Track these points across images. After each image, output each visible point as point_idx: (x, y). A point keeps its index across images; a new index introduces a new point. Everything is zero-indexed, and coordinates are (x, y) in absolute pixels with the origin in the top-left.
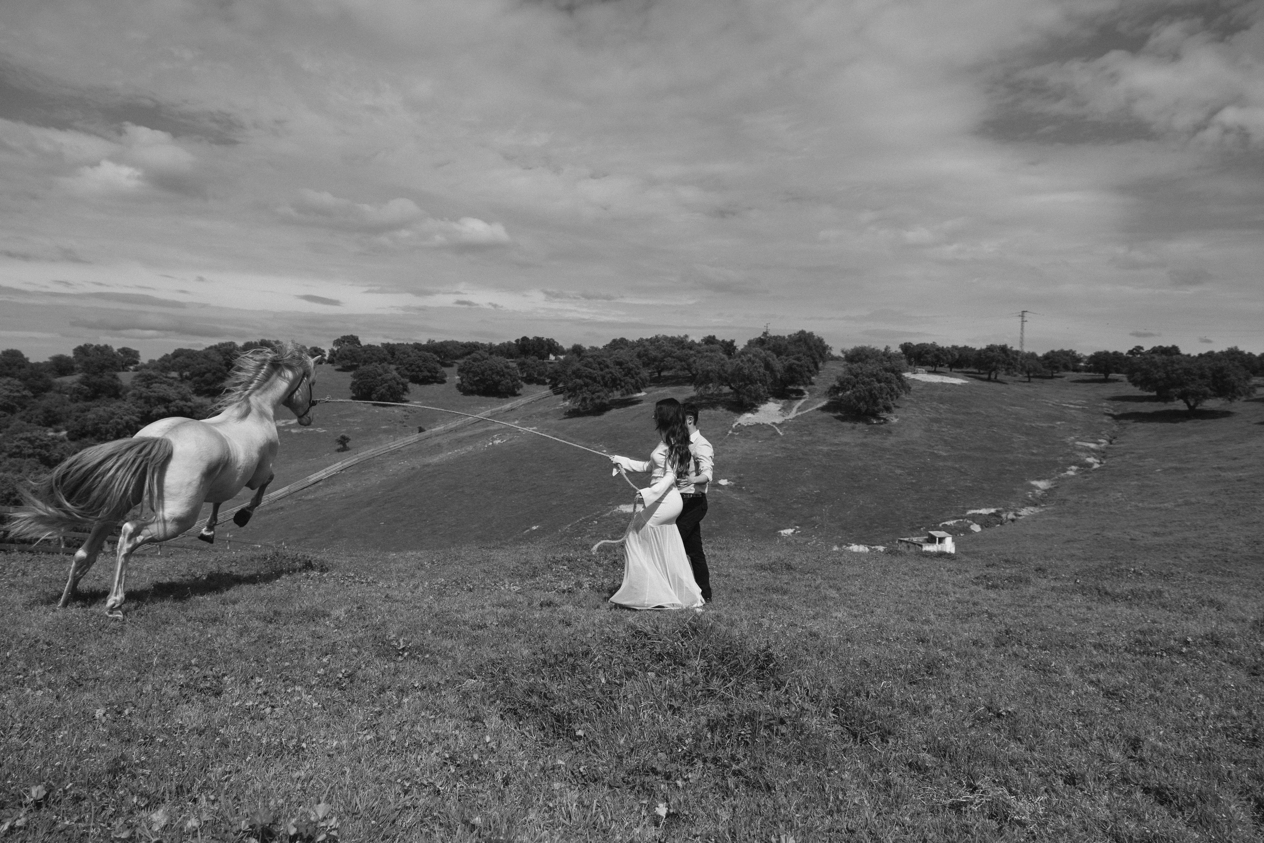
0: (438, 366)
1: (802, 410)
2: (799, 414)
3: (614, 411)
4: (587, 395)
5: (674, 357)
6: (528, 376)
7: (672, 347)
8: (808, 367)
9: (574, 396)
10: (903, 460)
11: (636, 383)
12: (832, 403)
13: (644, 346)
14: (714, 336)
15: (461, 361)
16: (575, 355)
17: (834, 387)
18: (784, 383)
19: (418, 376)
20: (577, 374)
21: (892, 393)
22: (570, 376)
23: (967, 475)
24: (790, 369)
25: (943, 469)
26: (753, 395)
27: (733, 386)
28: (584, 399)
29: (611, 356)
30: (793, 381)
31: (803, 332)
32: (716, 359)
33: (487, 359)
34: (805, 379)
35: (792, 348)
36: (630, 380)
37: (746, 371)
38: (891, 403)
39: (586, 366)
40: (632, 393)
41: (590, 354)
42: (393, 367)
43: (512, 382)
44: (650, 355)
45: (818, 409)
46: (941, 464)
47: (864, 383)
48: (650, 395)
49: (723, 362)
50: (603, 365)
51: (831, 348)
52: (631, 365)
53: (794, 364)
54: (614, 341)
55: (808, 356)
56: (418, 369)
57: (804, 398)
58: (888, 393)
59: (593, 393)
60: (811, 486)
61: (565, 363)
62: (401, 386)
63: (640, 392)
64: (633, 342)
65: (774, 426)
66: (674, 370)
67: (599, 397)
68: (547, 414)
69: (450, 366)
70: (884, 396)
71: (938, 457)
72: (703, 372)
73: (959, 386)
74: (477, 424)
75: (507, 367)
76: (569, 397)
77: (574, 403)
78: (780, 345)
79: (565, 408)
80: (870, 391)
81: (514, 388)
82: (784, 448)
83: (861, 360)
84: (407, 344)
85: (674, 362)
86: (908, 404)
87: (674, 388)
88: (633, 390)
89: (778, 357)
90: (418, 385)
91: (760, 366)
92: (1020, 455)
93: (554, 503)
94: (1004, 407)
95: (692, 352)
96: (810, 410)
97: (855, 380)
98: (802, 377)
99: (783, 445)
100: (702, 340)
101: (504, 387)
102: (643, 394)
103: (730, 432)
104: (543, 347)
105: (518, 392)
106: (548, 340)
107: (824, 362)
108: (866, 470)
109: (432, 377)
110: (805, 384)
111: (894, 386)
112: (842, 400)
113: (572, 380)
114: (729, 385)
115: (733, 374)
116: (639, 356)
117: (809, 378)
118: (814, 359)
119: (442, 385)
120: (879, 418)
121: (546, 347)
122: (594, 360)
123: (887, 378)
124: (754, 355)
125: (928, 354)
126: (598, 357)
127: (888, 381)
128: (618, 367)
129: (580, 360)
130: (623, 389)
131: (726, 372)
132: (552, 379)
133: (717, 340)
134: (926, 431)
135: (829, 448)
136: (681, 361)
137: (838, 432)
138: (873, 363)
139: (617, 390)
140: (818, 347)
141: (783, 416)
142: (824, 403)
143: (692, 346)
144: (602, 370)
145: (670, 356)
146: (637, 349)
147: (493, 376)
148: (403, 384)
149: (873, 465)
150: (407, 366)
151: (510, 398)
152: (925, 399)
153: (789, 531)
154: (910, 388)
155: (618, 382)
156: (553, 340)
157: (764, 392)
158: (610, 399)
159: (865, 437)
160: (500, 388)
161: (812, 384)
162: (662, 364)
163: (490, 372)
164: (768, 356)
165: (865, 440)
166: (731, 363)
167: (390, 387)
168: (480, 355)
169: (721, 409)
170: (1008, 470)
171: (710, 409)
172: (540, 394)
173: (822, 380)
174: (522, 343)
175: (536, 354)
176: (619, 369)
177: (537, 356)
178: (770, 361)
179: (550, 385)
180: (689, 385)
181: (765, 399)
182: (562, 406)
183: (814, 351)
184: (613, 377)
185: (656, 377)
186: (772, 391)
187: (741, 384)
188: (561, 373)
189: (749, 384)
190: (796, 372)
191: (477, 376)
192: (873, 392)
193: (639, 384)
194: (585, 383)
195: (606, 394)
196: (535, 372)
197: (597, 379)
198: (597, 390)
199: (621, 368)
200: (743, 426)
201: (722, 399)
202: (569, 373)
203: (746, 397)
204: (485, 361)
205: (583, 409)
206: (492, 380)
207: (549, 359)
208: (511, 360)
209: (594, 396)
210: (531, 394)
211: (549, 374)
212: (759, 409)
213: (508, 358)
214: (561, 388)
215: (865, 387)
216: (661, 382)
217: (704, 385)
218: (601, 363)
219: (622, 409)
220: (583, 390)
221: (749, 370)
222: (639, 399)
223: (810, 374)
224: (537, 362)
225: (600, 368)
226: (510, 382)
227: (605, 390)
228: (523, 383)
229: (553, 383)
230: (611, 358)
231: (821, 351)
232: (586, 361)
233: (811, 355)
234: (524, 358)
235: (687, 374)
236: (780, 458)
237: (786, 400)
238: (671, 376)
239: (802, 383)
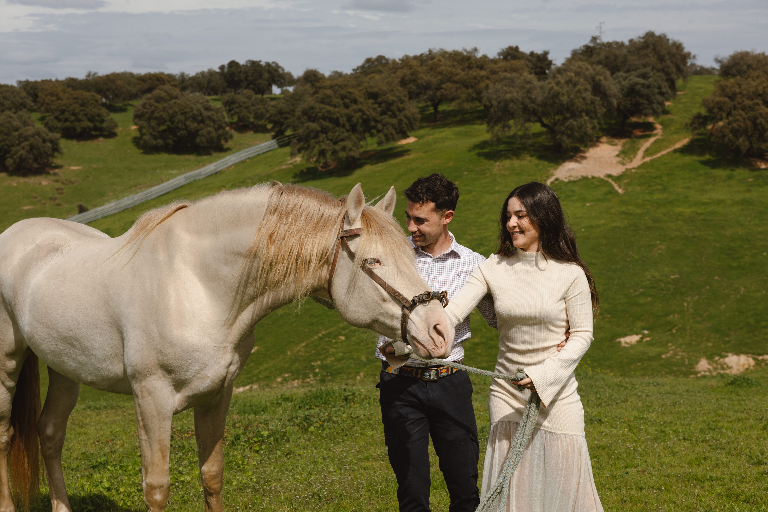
0: (104, 111)
1: (651, 154)
2: (648, 159)
3: (368, 169)
4: (327, 146)
5: (456, 84)
6: (240, 120)
7: (453, 66)
8: (659, 88)
9: (306, 149)
11: (400, 124)
12: (698, 140)
13: (411, 67)
14: (517, 48)
15: (138, 103)
16: (308, 86)
17: (698, 116)
18: (624, 113)
19: (74, 128)
20: (310, 115)
22: (299, 118)
24: (631, 91)
26: (576, 134)
27: (545, 122)
28: (322, 153)
29: (359, 85)
30: (637, 110)
31: (650, 35)
32: (517, 82)
33: (176, 97)
34: (655, 106)
35: (634, 59)
36: (390, 120)
37: (565, 99)
39: (323, 102)
40: (394, 140)
41: (328, 83)
42: (35, 116)
43: (216, 130)
44: (420, 81)
45: (675, 151)
47: (743, 109)
48: (423, 141)
49: (528, 86)
50: (348, 100)
51: (694, 57)
52: (391, 98)
53: (637, 84)
54: (368, 60)
55: (658, 71)
56: (73, 118)
57: (655, 135)
59: (335, 143)
60: (666, 269)
61: (295, 98)
62: (49, 144)
63: (406, 137)
64: (394, 62)
65: (610, 180)
66: (457, 101)
67: (344, 149)
69: (122, 110)
72: (499, 103)
75: (208, 109)
76: (299, 151)
77: (308, 160)
78: (616, 56)
79: (296, 166)
80: (754, 121)
81: (219, 141)
82: (623, 213)
83: (740, 73)
84: (57, 81)
85: (457, 89)
87: (458, 129)
88: (396, 136)
89: (613, 73)
90: (74, 142)
91: (586, 90)
95: (483, 73)
96: (664, 152)
97: (730, 104)
98: (651, 102)
99: (624, 209)
100: (499, 54)
101: (204, 139)
102: (411, 140)
104: (261, 76)
105: (225, 146)
106: (268, 64)
107: (684, 78)
108: (748, 241)
109: (96, 129)
110: (655, 114)
112: (711, 134)
113: (303, 123)
114: (540, 120)
115: (544, 105)
116: (403, 83)
117: (662, 104)
118: (667, 74)
119: (112, 141)
121: (266, 75)
122: (335, 92)
124: (577, 74)
126: (340, 87)
128: (371, 101)
129: (315, 94)
130: (381, 135)
131: (533, 101)
132: (275, 123)
133: (523, 54)
135: (694, 209)
136: (467, 87)
137: (707, 184)
138: (758, 77)
139: (372, 135)
140: (674, 55)
141: (623, 164)
142: (685, 141)
143: (484, 63)
144: (347, 106)
145: (450, 80)
146: (400, 73)
147: (188, 123)
148: (51, 141)
149: (760, 233)
150: (57, 113)
151: (214, 155)
153: (633, 339)
155: (373, 124)
156: (277, 65)
157: (594, 128)
158: (362, 150)
159: (749, 191)
160: (198, 140)
161: (666, 112)
162: (438, 94)
163: (182, 118)
164: (597, 74)
165: (747, 196)
166: (542, 88)
167: (32, 147)
169: (529, 158)
171: (512, 159)
172: (258, 146)
173: (681, 106)
174: (229, 71)
175: (251, 86)
176: (373, 104)
177: (253, 89)
178: (600, 80)
179: (273, 134)
180: (481, 124)
181: (595, 139)
182: (291, 164)
183: (668, 62)
184: (365, 117)
185: (431, 114)
186: (605, 126)
187: (557, 118)
188: (289, 113)
189: (570, 118)
190: (642, 96)
191: (163, 124)
192: (758, 121)
193: (404, 125)
194: (322, 128)
195: (355, 143)
196: (250, 113)
197: (341, 121)
198: (341, 137)
199: (376, 103)
200: (563, 182)
201: (530, 142)
202: (300, 113)
203: (565, 138)
204: (173, 101)
205: (322, 167)
206: (186, 129)
207: (271, 93)
208: (215, 97)
209: (337, 147)
210: (246, 148)
211: (271, 116)
212: (587, 155)
213: (209, 95)
214: (289, 136)
215: (746, 114)
216: (438, 121)
217: (502, 123)
218: (346, 97)
219: (380, 164)
220: (321, 139)
221: (569, 97)
222: (405, 148)
223: (663, 98)
224: (253, 98)
225: (344, 103)
226: (213, 130)
227: (353, 137)
228: (233, 132)
229: (277, 129)
230: (361, 88)
231: (679, 62)
232: (325, 94)
233: (664, 68)
234: (233, 93)
235: (477, 107)
236: (619, 227)
237: (628, 140)
238: (453, 111)
239: (651, 111)
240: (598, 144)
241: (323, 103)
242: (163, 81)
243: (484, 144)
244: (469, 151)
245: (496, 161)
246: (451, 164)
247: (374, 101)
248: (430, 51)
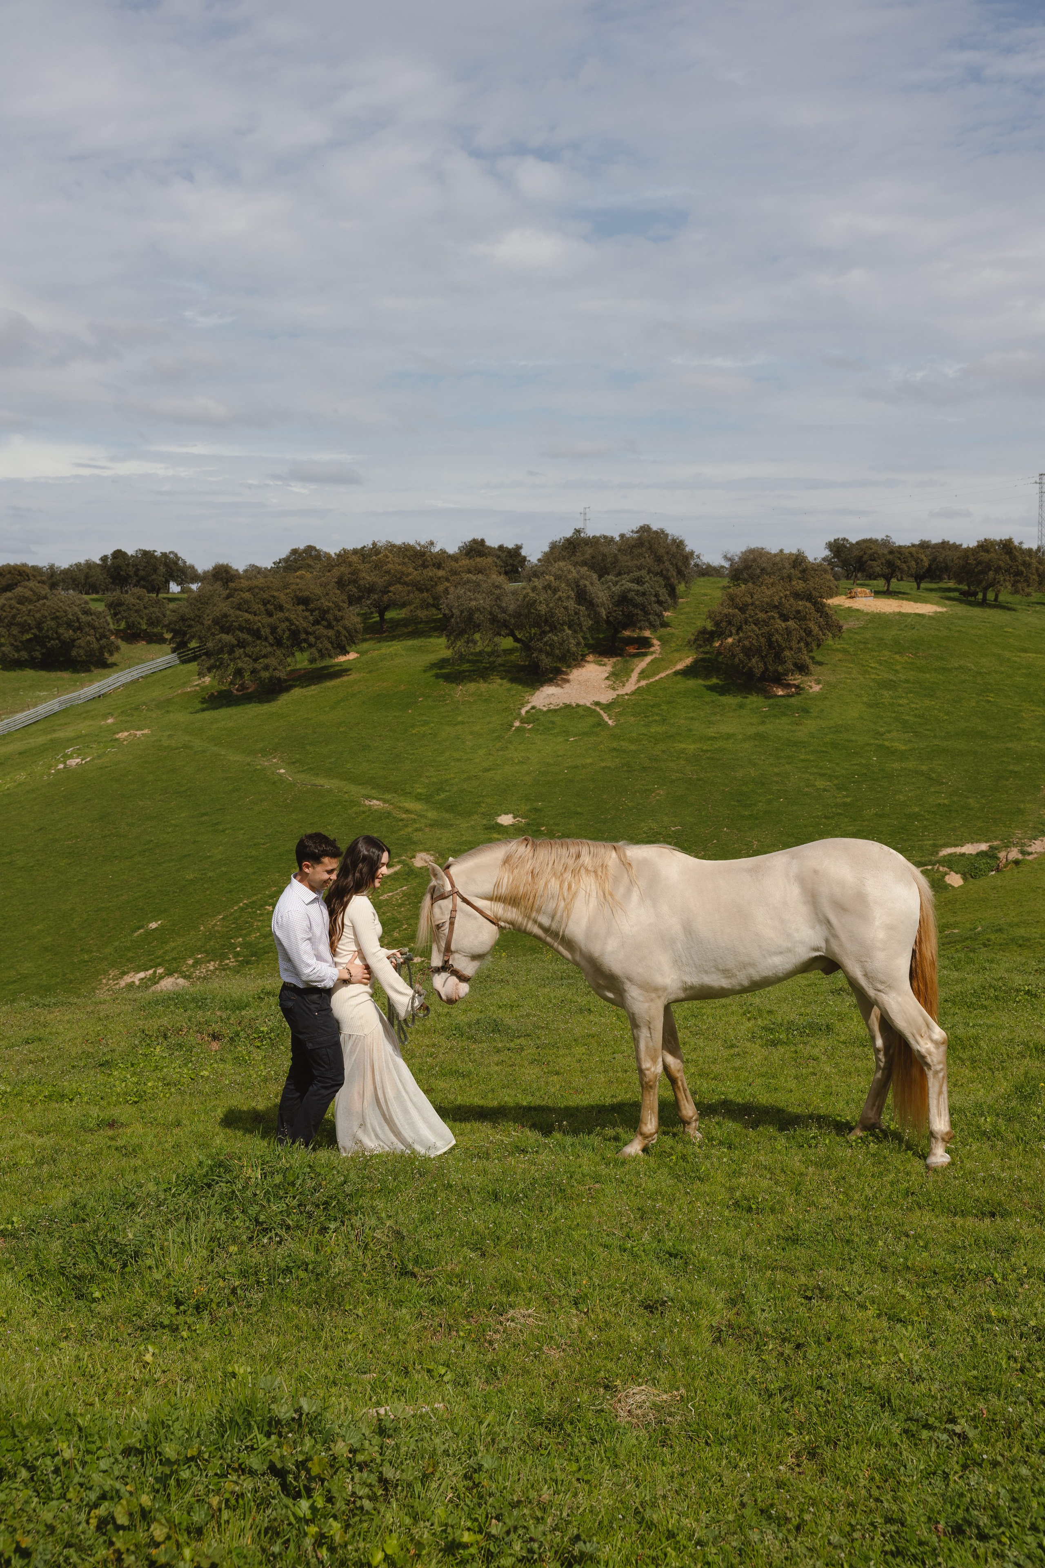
1: (648, 677)
2: (643, 683)
3: (297, 692)
4: (245, 664)
5: (408, 586)
6: (128, 626)
7: (404, 563)
8: (656, 595)
9: (218, 667)
10: (829, 761)
11: (337, 637)
12: (703, 660)
13: (350, 564)
16: (218, 585)
17: (703, 631)
18: (615, 626)
20: (223, 625)
21: (809, 639)
22: (209, 628)
23: (943, 783)
24: (623, 599)
25: (897, 776)
26: (557, 651)
27: (519, 637)
28: (239, 672)
29: (286, 587)
30: (630, 622)
31: (645, 529)
32: (484, 585)
33: (45, 598)
34: (652, 617)
35: (625, 560)
36: (325, 632)
37: (543, 608)
38: (805, 658)
39: (239, 607)
40: (331, 657)
41: (245, 584)
43: (98, 640)
44: (361, 582)
45: (676, 673)
46: (896, 765)
47: (757, 623)
48: (365, 658)
49: (497, 592)
50: (272, 606)
51: (698, 557)
52: (326, 603)
53: (630, 590)
54: (295, 551)
55: (656, 574)
57: (652, 653)
58: (801, 639)
59: (255, 660)
60: (666, 819)
61: (201, 600)
63: (345, 652)
64: (328, 555)
65: (598, 709)
66: (409, 608)
67: (266, 668)
68: (169, 701)
70: (794, 644)
71: (891, 752)
72: (462, 612)
73: (931, 618)
74: (34, 728)
75: (87, 612)
76: (209, 670)
77: (221, 682)
78: (605, 554)
79: (203, 689)
80: (769, 637)
81: (102, 653)
82: (615, 749)
83: (753, 578)
85: (409, 592)
86: (840, 656)
87: (410, 642)
89: (600, 577)
91: (568, 597)
92: (1033, 744)
93: (191, 876)
94: (1007, 654)
95: (441, 573)
96: (663, 675)
97: (741, 617)
98: (646, 613)
99: (615, 744)
100: (460, 549)
101: (82, 652)
102: (352, 656)
103: (517, 724)
104: (155, 570)
105: (110, 661)
106: (165, 555)
107: (687, 580)
108: (763, 784)
110: (652, 627)
111: (812, 625)
112: (719, 653)
113: (213, 634)
114: (512, 634)
115: (517, 615)
116: (341, 583)
117: (660, 615)
118: (666, 578)
120: (788, 686)
121: (162, 569)
122: (254, 596)
123: (798, 612)
124: (558, 577)
125: (874, 560)
126: (261, 589)
127: (800, 617)
128: (301, 607)
129: (228, 597)
130: (313, 650)
131: (504, 611)
132: (176, 633)
133: (490, 548)
134: (870, 706)
135: (699, 745)
136: (421, 590)
137: (715, 714)
138: (773, 584)
139: (302, 650)
140: (674, 556)
141: (614, 689)
142: (688, 661)
143: (441, 560)
144: (270, 615)
145: (399, 581)
146: (336, 572)
147: (61, 631)
149: (777, 774)
151: (96, 671)
152: (870, 646)
154: (841, 627)
155: (303, 636)
156: (176, 556)
157: (578, 644)
158: (289, 669)
159: (763, 723)
160: (74, 653)
161: (665, 625)
162: (385, 598)
163: (53, 624)
164: (582, 578)
165: (762, 729)
166: (514, 593)
168: (31, 589)
169: (499, 681)
170: (1011, 772)
171: (478, 682)
172: (155, 662)
173: (683, 617)
174: (113, 563)
175: (142, 582)
176: (303, 611)
177: (144, 587)
178: (585, 586)
179: (173, 645)
180: (439, 637)
181: (580, 658)
182: (197, 685)
183: (667, 563)
184: (293, 627)
185: (375, 622)
186: (591, 642)
187: (533, 631)
188: (193, 620)
189: (549, 632)
190: (636, 606)
191: (27, 632)
192: (774, 639)
193: (343, 638)
194: (239, 641)
195: (281, 661)
196: (142, 618)
197: (262, 633)
198: (263, 653)
199: (307, 610)
200: (540, 710)
201: (500, 660)
202: (210, 622)
203: (544, 657)
204: (41, 602)
205: (237, 690)
206: (58, 638)
207: (168, 592)
208: (94, 596)
209: (258, 666)
210: (138, 664)
211: (170, 624)
212: (571, 677)
213: (87, 593)
214: (193, 649)
215: (759, 629)
216: (385, 632)
217: (466, 636)
218: (269, 601)
219: (313, 687)
220: (237, 654)
221: (547, 605)
222: (344, 667)
223: (661, 608)
224: (146, 599)
225: (266, 610)
226: (94, 640)
227: (278, 652)
228: (119, 642)
229: (178, 640)
230: (288, 591)
231: (680, 564)
232: (241, 598)
233: (661, 571)
234: (118, 592)
235: (433, 615)
236: (609, 768)
237: (619, 658)
238: (403, 619)
239: (647, 624)
240: (584, 663)
241: (239, 609)
242: (28, 576)
243: (443, 663)
244: (425, 671)
245: (458, 684)
246: (402, 687)
247: (304, 608)
248: (374, 544)
